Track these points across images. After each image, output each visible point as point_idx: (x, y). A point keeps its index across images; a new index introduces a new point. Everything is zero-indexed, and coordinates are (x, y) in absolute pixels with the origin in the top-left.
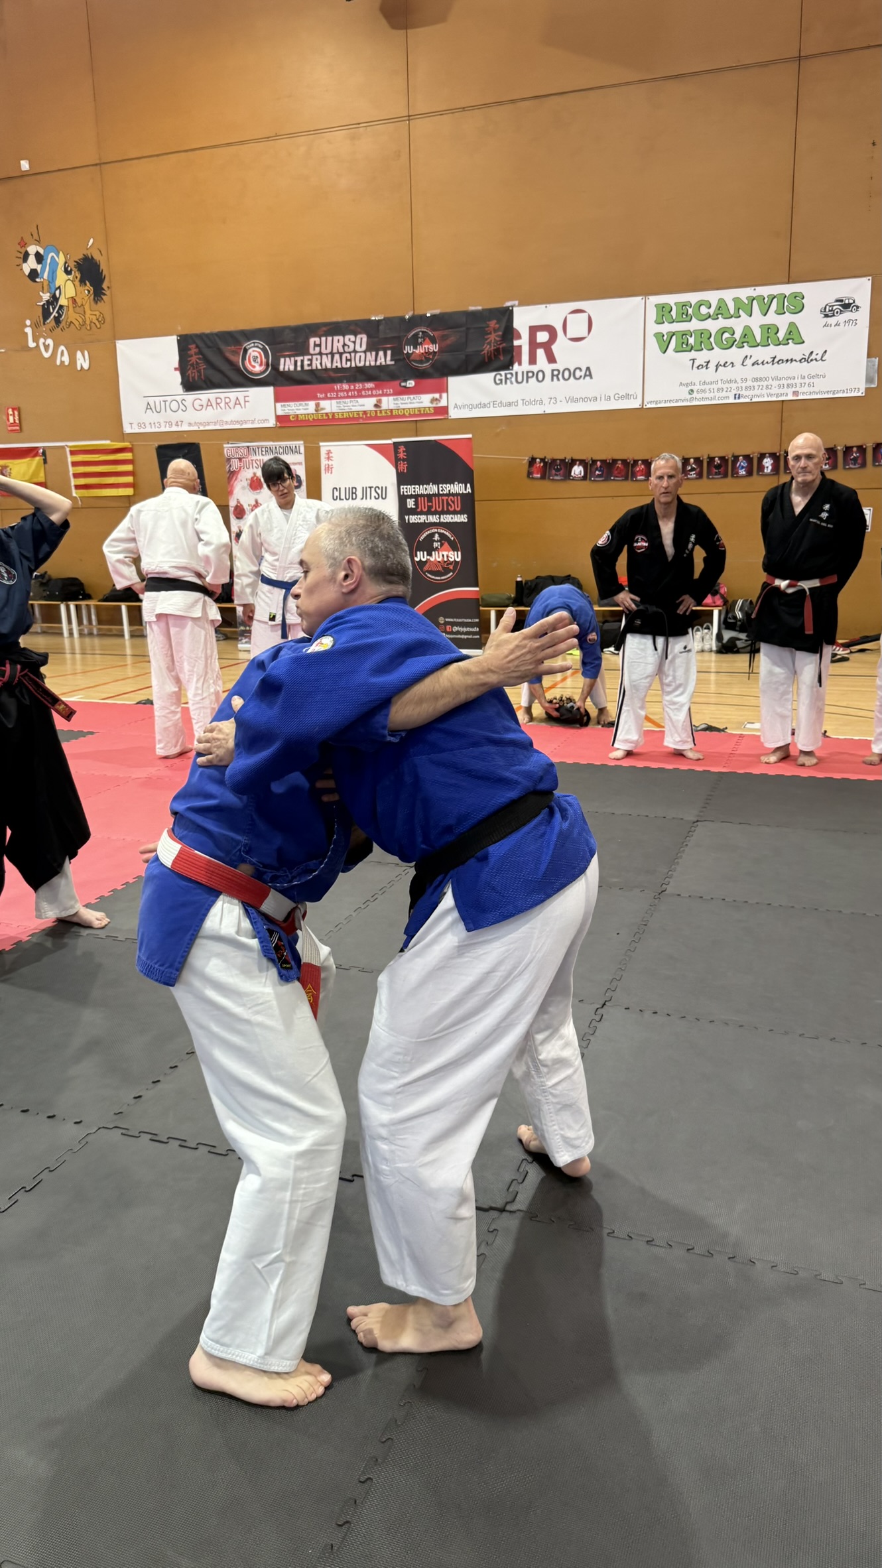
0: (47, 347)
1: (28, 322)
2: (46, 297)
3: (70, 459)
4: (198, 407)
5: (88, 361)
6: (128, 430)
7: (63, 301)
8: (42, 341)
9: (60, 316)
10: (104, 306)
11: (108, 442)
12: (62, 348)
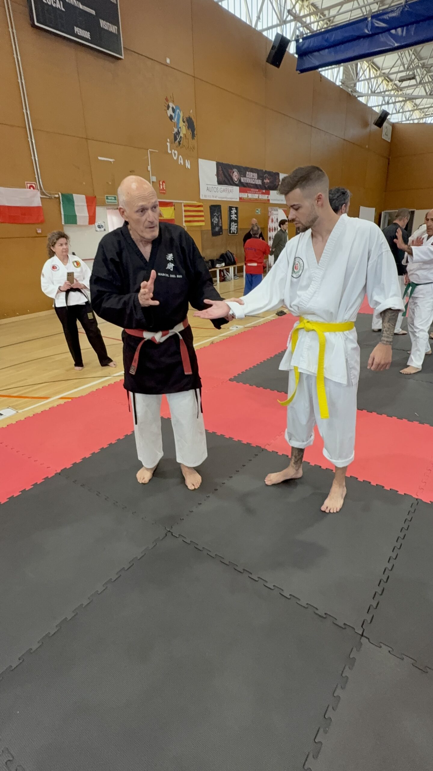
0: (175, 154)
1: (168, 140)
2: (176, 130)
3: (183, 208)
4: (221, 191)
5: (189, 166)
6: (201, 197)
7: (181, 135)
8: (173, 151)
9: (180, 141)
10: (194, 142)
11: (196, 202)
12: (180, 156)
